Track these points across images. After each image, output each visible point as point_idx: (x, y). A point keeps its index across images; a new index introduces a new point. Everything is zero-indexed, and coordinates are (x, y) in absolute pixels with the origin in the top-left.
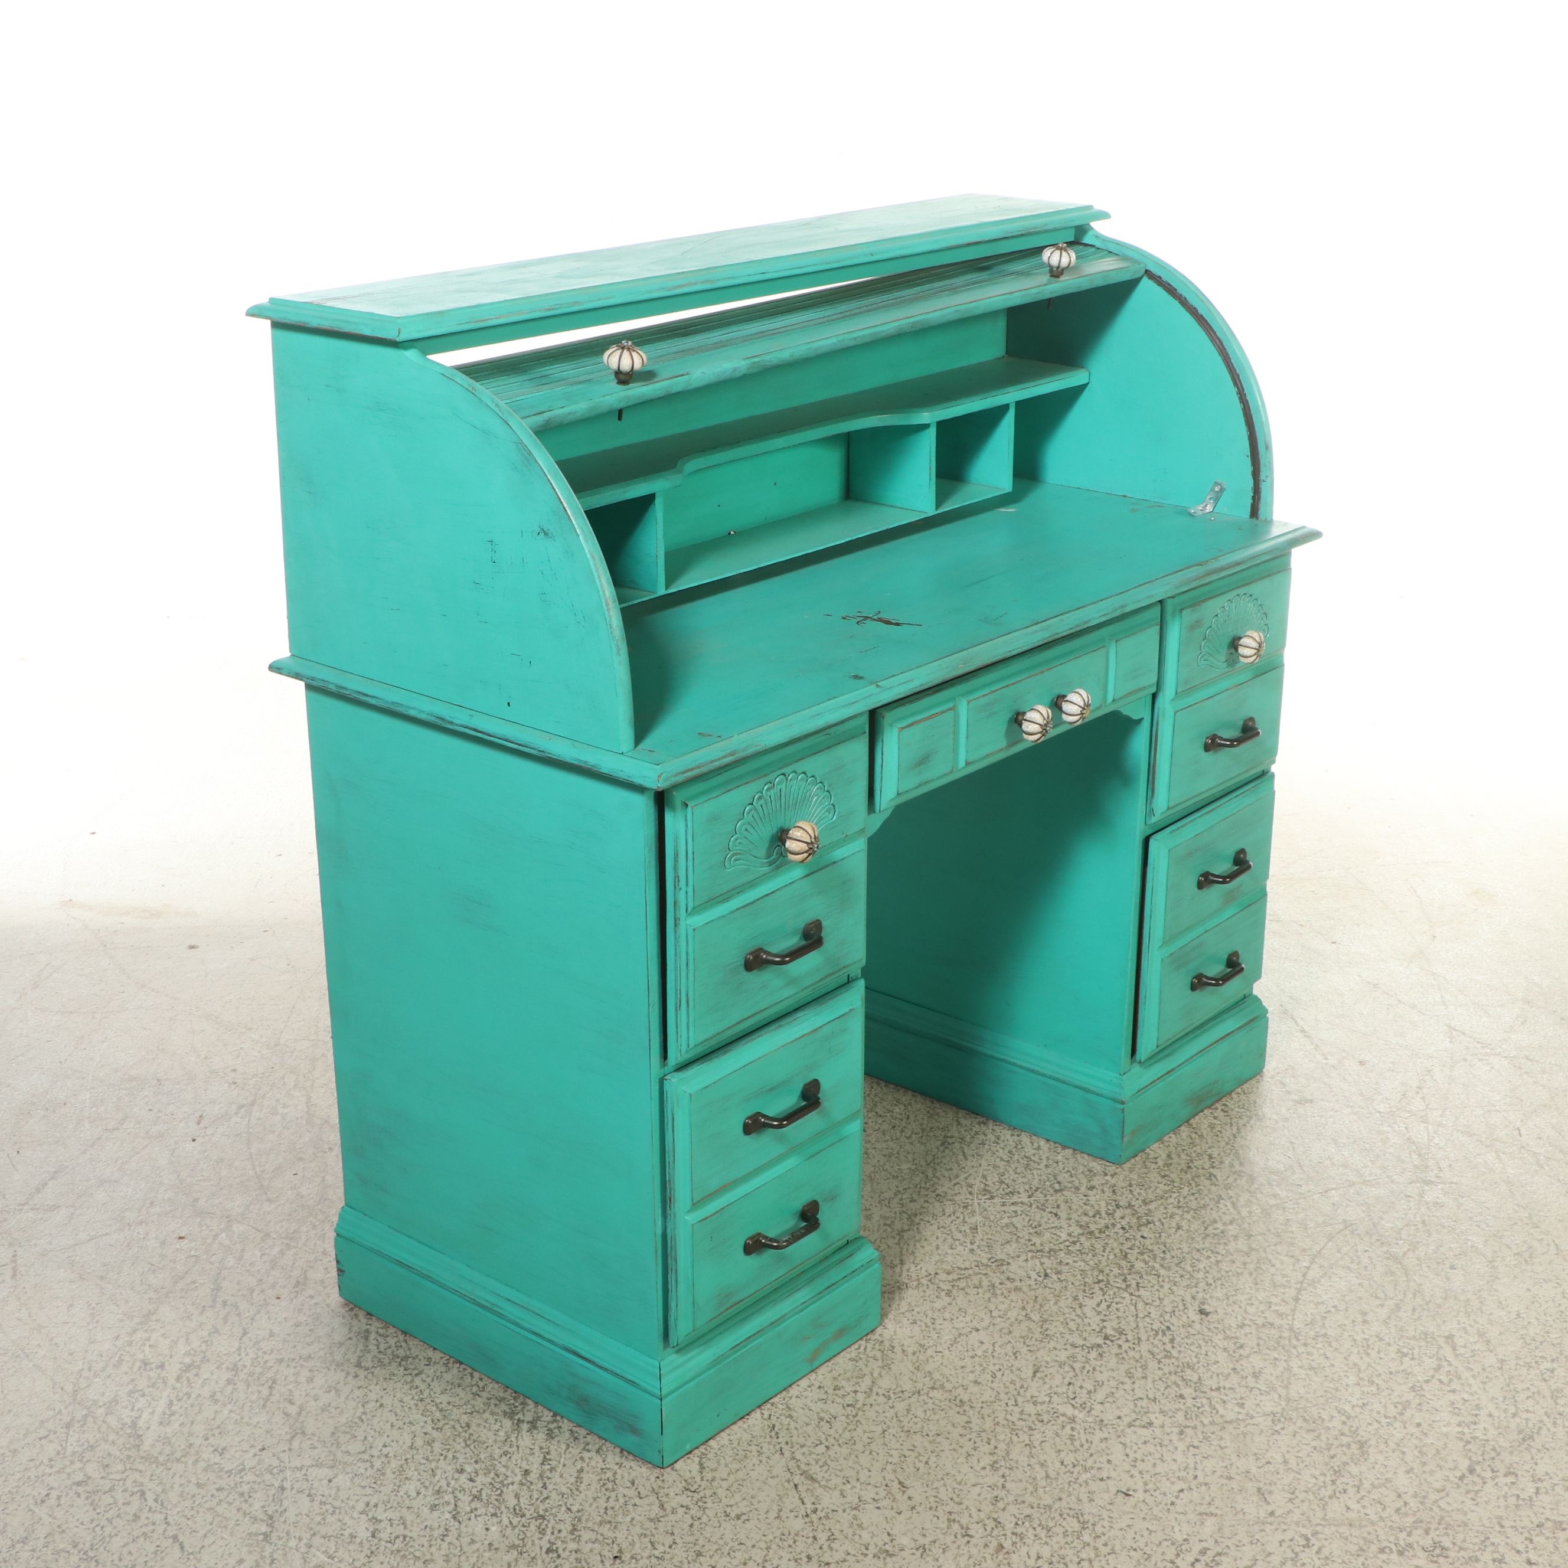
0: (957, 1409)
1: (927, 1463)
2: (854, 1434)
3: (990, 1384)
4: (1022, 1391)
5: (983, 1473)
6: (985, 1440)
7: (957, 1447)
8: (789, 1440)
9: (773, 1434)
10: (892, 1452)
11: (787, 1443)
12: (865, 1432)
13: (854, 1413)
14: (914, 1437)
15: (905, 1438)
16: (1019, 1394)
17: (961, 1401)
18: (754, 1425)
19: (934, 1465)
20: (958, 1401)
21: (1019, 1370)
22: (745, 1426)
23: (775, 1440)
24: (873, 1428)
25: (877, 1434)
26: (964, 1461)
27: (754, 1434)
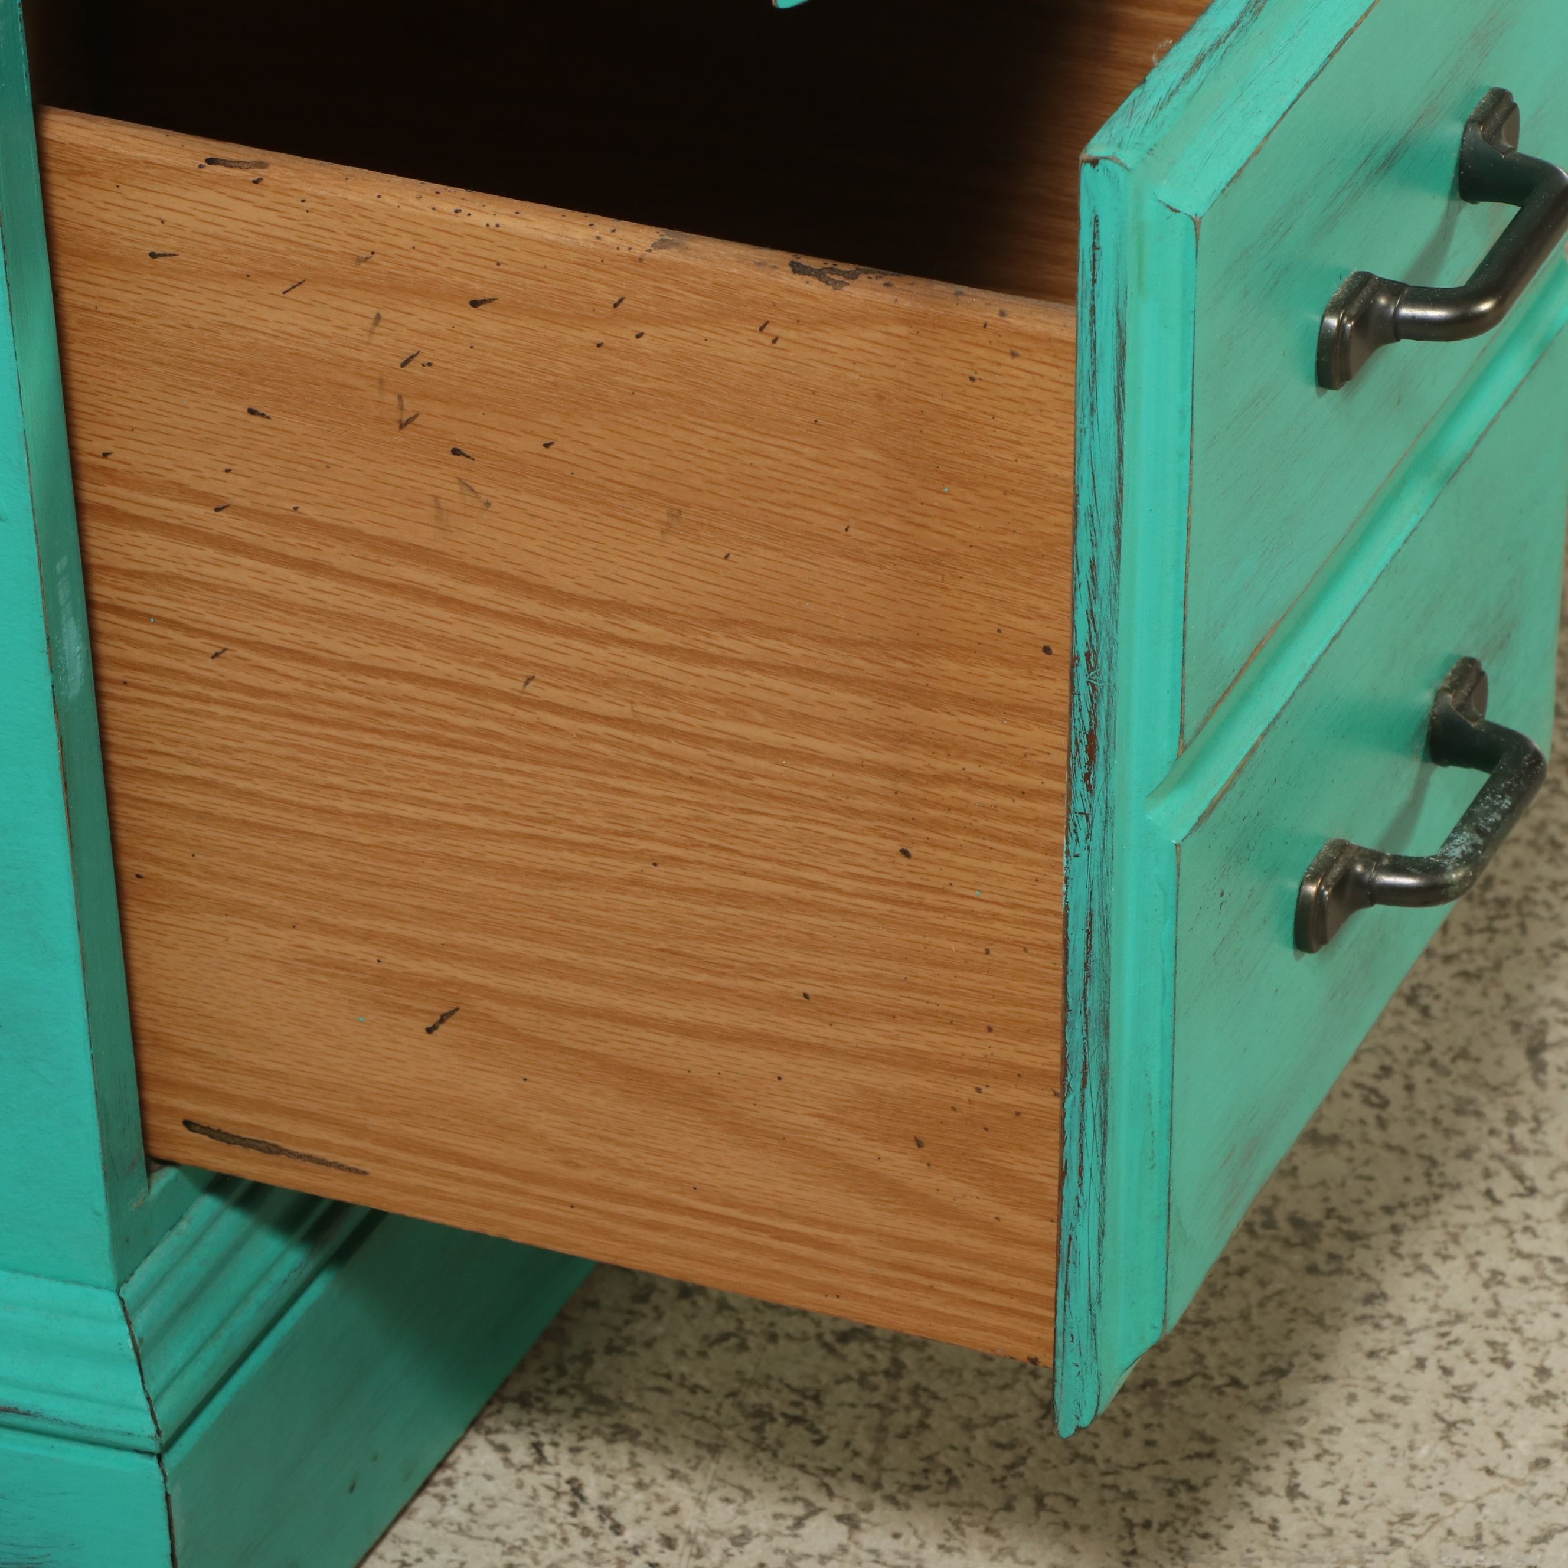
0: (1297, 1258)
1: (1293, 1492)
2: (930, 1443)
3: (1375, 1134)
4: (1521, 1132)
5: (1544, 1482)
6: (1483, 1352)
7: (1382, 1404)
8: (668, 1525)
9: (589, 1518)
10: (1128, 1480)
11: (669, 1542)
12: (968, 1426)
13: (883, 1360)
14: (1183, 1400)
15: (1147, 1415)
16: (1515, 1147)
17: (1296, 1222)
18: (491, 1503)
19: (1331, 1496)
20: (1285, 1228)
21: (1463, 1054)
22: (453, 1512)
23: (609, 1542)
24: (991, 1404)
25: (1024, 1421)
26: (1443, 1450)
27: (509, 1536)
